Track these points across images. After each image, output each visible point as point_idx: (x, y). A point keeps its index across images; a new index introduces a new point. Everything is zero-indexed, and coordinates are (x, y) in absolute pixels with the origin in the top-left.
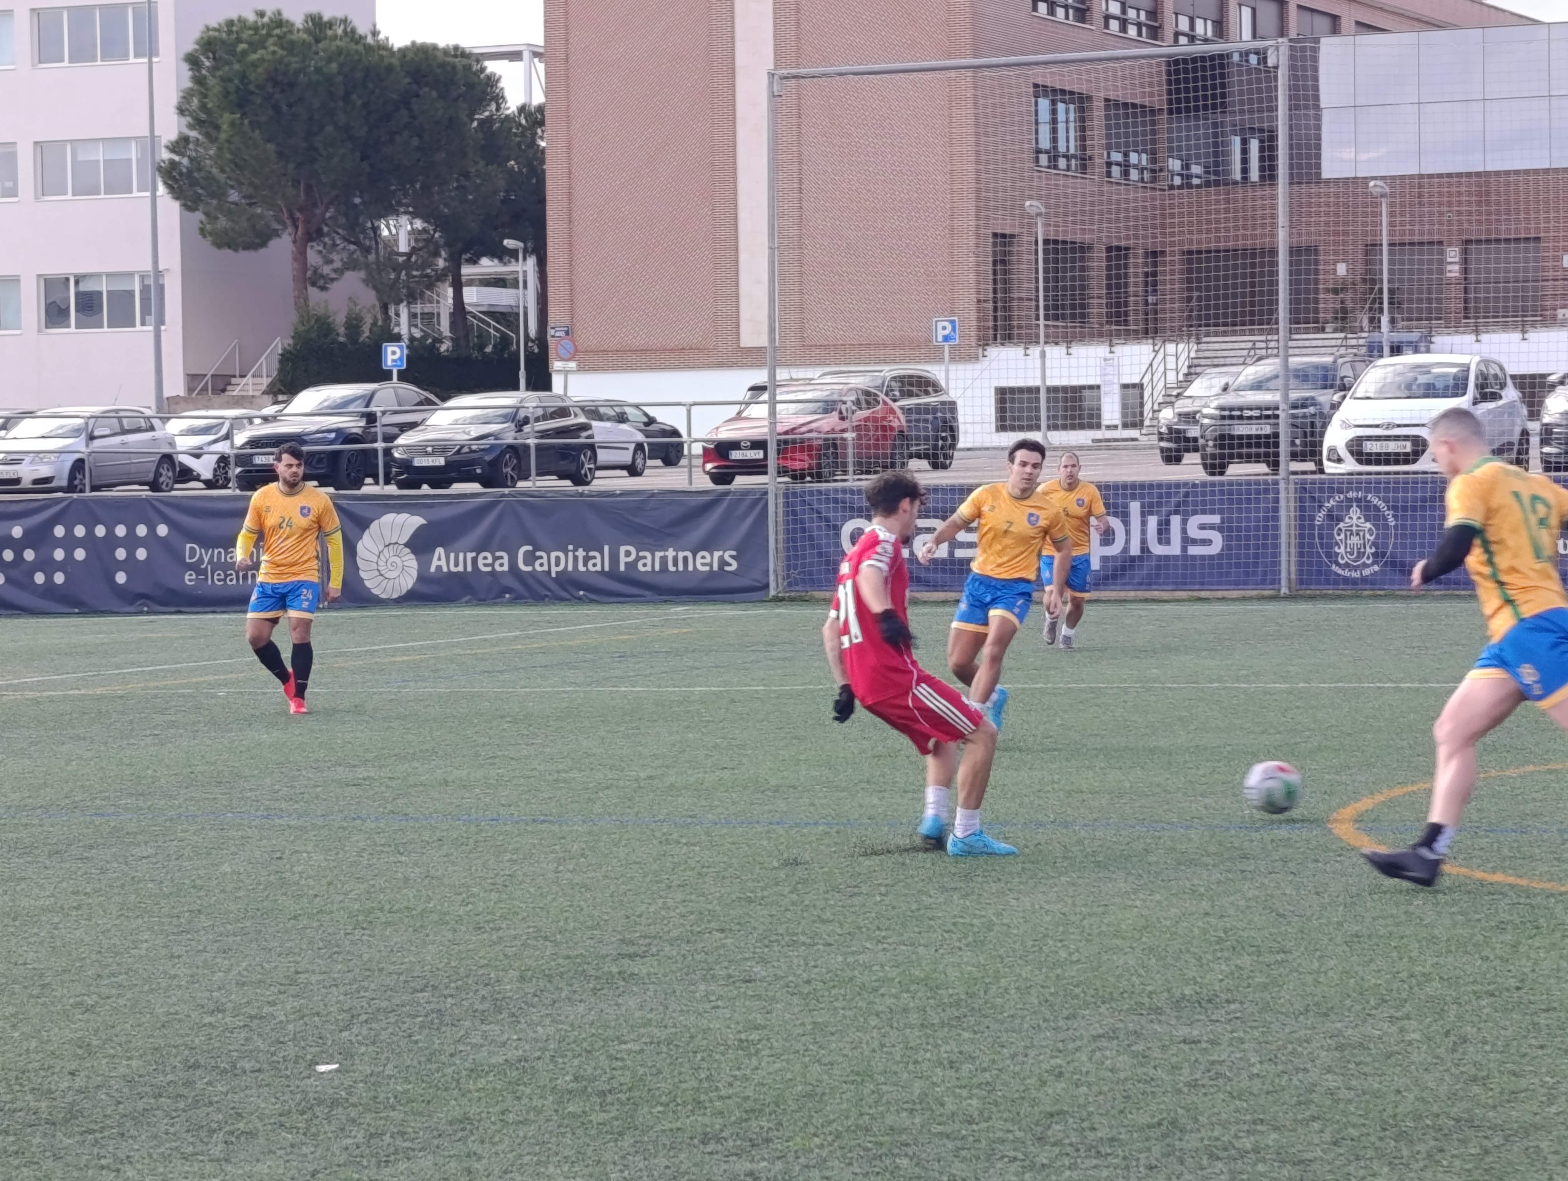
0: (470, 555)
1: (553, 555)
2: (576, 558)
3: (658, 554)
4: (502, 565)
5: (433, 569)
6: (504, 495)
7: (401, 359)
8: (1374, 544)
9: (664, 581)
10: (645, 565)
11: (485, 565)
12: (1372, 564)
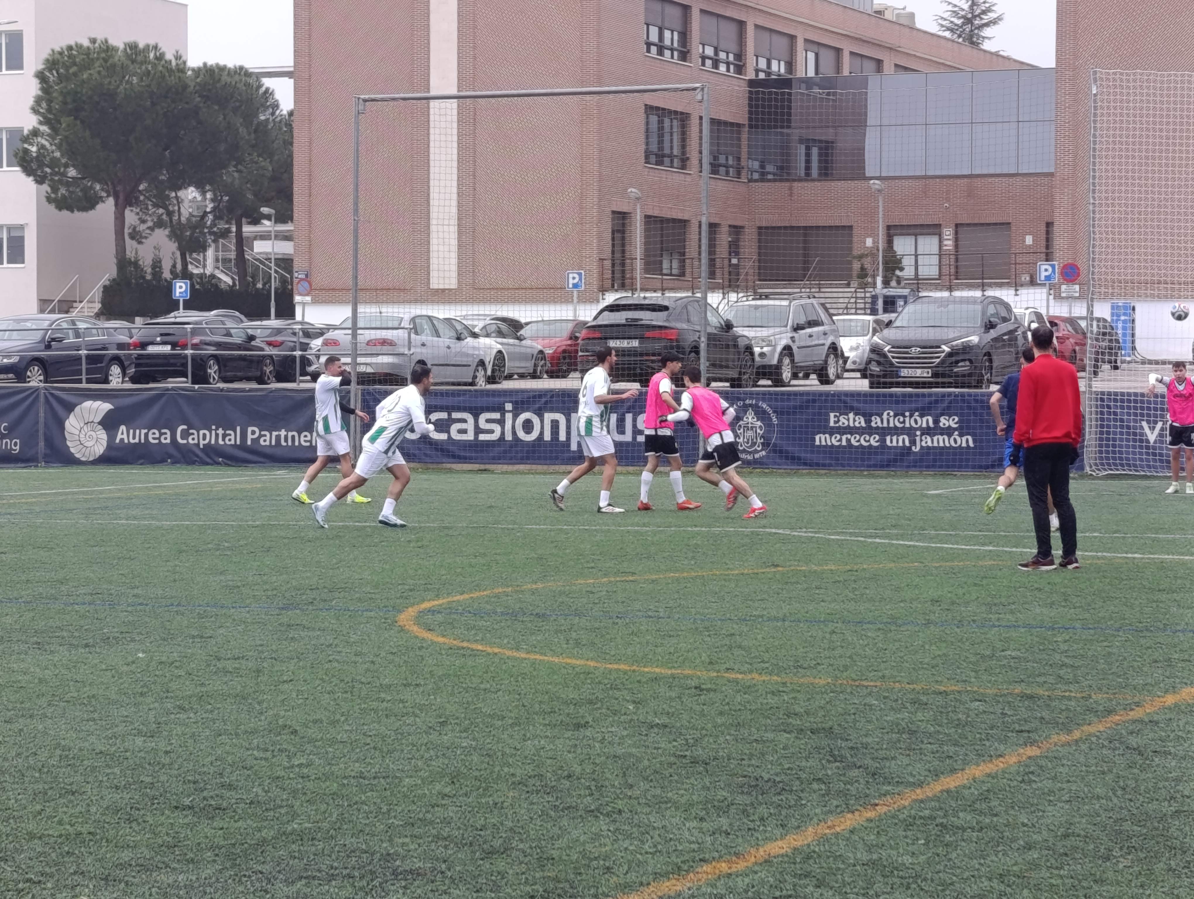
0: (144, 431)
1: (201, 432)
2: (217, 435)
3: (274, 434)
4: (166, 439)
5: (117, 441)
6: (168, 389)
7: (186, 291)
8: (762, 437)
9: (278, 452)
10: (265, 441)
11: (154, 439)
12: (761, 451)
